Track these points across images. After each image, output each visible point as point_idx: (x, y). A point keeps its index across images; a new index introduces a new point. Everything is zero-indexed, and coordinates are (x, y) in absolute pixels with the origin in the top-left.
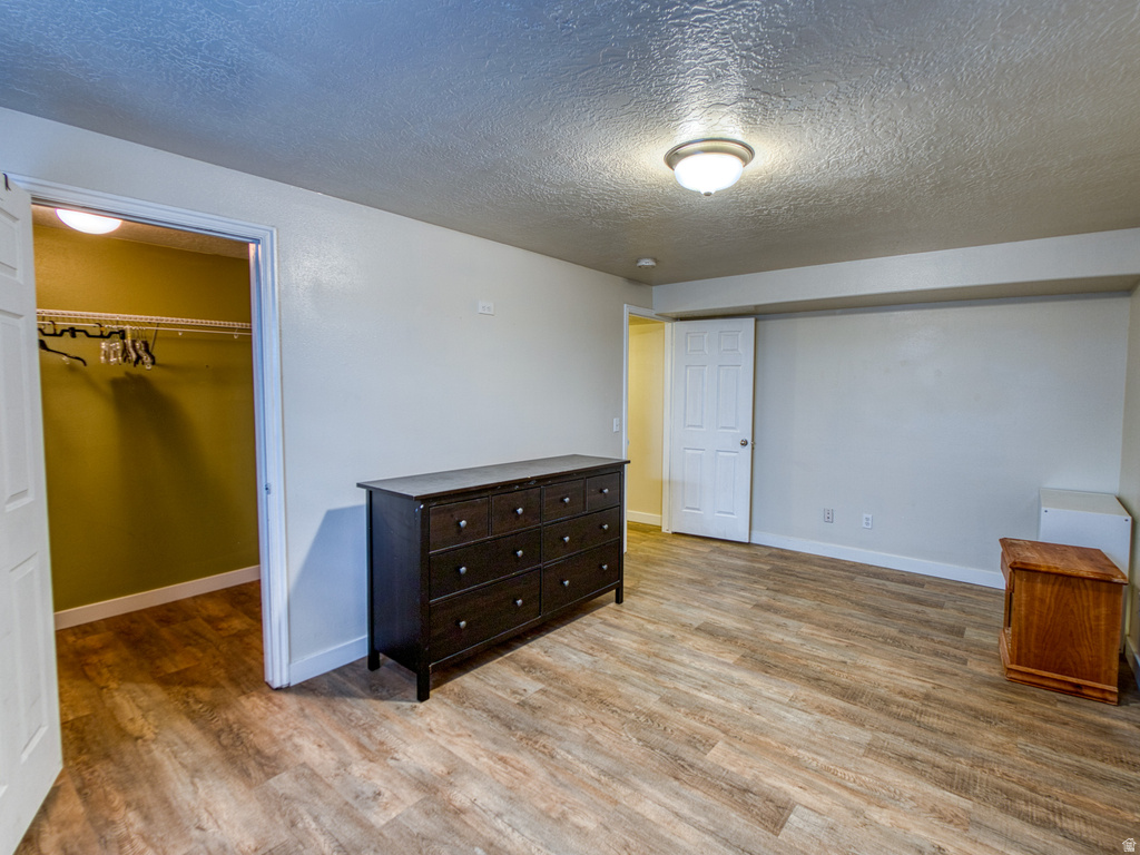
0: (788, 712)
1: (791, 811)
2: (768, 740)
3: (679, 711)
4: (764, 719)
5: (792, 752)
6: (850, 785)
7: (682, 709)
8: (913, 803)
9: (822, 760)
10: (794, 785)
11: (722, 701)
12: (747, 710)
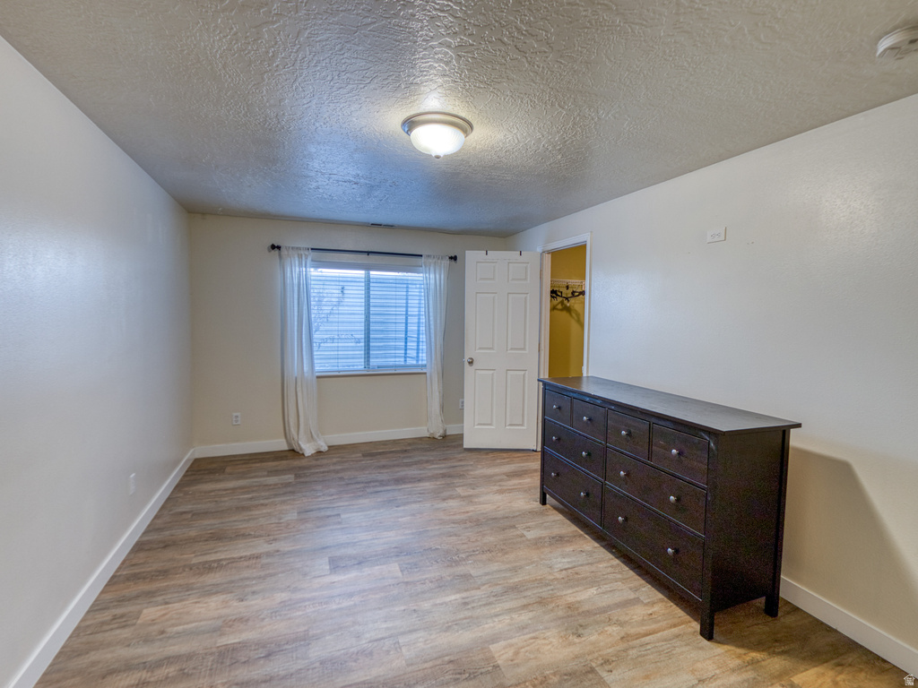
0: (387, 629)
1: (330, 569)
2: (377, 596)
3: (449, 576)
4: (397, 609)
5: (356, 599)
6: (307, 603)
7: (449, 579)
8: (262, 616)
9: (334, 607)
10: (338, 581)
11: (438, 601)
12: (415, 608)
